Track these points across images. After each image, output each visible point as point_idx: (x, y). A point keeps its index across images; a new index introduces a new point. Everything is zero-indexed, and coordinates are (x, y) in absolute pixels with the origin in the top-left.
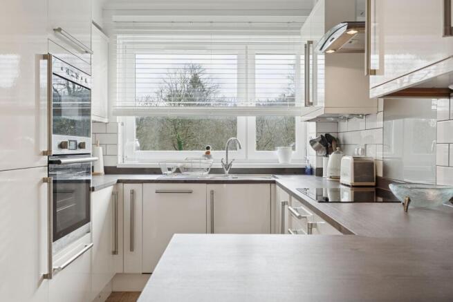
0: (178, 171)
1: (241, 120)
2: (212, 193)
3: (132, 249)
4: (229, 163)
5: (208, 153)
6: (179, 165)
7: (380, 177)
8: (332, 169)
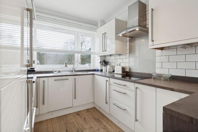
0: (59, 72)
1: (76, 55)
2: (75, 79)
3: (43, 104)
4: (75, 68)
5: (66, 65)
6: (59, 70)
7: (128, 72)
8: (109, 70)
